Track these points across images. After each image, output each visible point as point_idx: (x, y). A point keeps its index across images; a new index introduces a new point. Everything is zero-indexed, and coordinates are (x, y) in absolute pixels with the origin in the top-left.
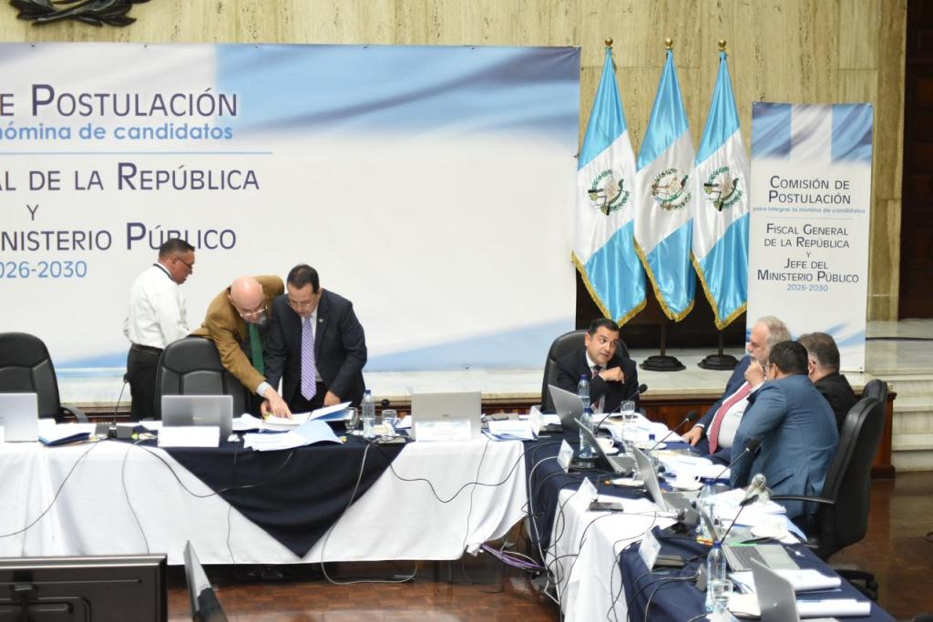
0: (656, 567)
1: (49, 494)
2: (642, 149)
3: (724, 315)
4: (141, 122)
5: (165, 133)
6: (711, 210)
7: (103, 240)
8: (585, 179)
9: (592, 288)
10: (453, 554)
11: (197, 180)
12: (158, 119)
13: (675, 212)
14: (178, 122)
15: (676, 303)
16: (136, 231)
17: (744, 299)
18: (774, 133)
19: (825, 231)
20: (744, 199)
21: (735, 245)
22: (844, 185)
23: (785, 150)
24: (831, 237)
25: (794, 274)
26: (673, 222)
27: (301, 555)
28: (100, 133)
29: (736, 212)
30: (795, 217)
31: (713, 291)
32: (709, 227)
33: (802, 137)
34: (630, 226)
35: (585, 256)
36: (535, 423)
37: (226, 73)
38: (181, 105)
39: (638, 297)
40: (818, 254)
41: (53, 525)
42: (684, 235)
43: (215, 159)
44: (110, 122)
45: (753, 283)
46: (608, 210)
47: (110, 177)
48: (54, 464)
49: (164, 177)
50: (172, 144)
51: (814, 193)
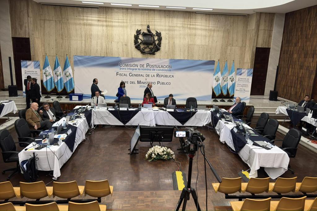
0: (237, 132)
1: (153, 117)
2: (222, 74)
3: (231, 95)
4: (160, 69)
5: (163, 70)
6: (230, 82)
7: (154, 83)
8: (215, 77)
9: (214, 91)
10: (202, 126)
11: (166, 76)
12: (162, 68)
13: (226, 82)
14: (164, 69)
15: (225, 93)
16: (158, 82)
17: (234, 93)
18: (239, 72)
19: (245, 85)
20: (235, 80)
21: (233, 86)
22: (248, 79)
23: (241, 74)
24: (246, 86)
25: (241, 90)
26: (225, 83)
27: (183, 125)
28: (155, 70)
29: (234, 82)
30: (242, 83)
31: (230, 92)
32: (230, 84)
33: (243, 73)
34: (220, 83)
35: (214, 87)
36: (212, 110)
37: (170, 63)
38: (165, 67)
39: (220, 92)
40: (244, 88)
41: (154, 121)
42: (227, 85)
43: (168, 74)
44: (156, 69)
45: (235, 91)
46: (217, 81)
47: (156, 76)
48: (154, 113)
49: (162, 76)
50: (163, 72)
51: (244, 80)
